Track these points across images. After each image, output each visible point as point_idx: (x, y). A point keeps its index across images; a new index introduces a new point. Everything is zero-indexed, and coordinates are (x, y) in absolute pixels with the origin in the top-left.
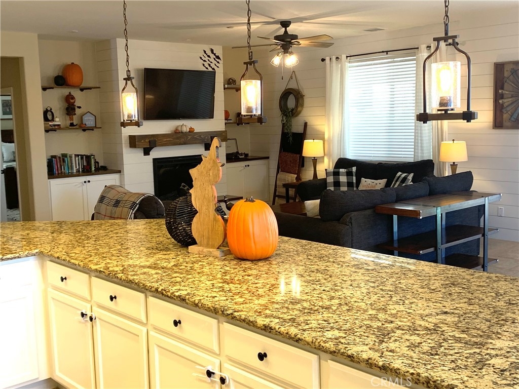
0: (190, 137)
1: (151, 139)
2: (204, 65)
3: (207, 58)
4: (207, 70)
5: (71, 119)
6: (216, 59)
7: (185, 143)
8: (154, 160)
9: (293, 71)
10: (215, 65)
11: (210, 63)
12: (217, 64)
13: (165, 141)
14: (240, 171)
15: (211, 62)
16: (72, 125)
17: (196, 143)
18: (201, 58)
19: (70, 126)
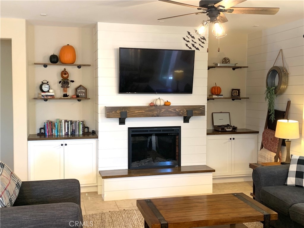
0: (163, 110)
1: (122, 111)
2: (187, 45)
3: (190, 39)
4: (191, 50)
5: (65, 91)
6: (201, 40)
7: (158, 116)
8: (129, 129)
9: (281, 50)
10: (200, 45)
11: (193, 43)
12: (202, 44)
13: (136, 113)
14: (224, 143)
15: (195, 43)
16: (65, 95)
17: (170, 116)
18: (184, 39)
19: (64, 97)
